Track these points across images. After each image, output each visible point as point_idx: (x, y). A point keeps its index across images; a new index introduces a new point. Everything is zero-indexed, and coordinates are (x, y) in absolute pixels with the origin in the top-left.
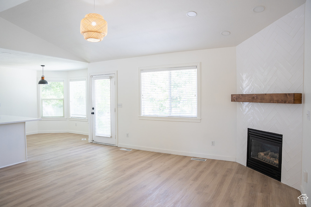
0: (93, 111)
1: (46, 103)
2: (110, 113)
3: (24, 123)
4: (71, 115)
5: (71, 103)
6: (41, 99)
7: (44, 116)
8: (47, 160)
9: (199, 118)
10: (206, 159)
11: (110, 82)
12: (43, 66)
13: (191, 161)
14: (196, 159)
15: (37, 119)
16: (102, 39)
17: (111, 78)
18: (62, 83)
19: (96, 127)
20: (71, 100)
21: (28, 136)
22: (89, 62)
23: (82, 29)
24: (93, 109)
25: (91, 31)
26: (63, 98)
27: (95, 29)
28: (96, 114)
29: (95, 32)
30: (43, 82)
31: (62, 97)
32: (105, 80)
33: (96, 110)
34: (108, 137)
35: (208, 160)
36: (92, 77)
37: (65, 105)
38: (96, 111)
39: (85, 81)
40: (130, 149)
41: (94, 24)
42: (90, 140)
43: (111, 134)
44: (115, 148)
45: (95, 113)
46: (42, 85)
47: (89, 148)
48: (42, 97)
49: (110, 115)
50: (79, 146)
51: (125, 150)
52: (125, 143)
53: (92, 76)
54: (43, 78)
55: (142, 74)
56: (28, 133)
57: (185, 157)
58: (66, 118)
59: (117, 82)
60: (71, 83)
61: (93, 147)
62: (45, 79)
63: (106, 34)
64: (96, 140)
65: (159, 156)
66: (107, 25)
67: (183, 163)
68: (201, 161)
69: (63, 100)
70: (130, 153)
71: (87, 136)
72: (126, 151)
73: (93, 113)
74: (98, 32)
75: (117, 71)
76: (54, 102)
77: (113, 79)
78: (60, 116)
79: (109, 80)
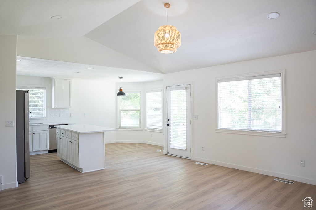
0: (168, 122)
1: (124, 113)
2: (185, 125)
3: (104, 132)
4: (147, 126)
5: (147, 114)
7: (121, 126)
8: (122, 169)
9: (284, 133)
10: (293, 181)
11: (185, 93)
12: (121, 78)
13: (274, 182)
14: (281, 180)
15: (115, 129)
16: (176, 50)
17: (186, 89)
18: (139, 94)
19: (171, 139)
20: (147, 111)
21: (107, 145)
22: (164, 73)
23: (155, 42)
24: (169, 120)
25: (164, 43)
27: (169, 41)
28: (172, 126)
29: (168, 43)
30: (121, 93)
31: (139, 108)
32: (181, 91)
33: (172, 121)
35: (295, 182)
37: (142, 115)
38: (171, 123)
39: (161, 92)
40: (206, 163)
41: (167, 35)
42: (165, 152)
43: (186, 146)
44: (189, 161)
45: (170, 125)
46: (121, 96)
47: (163, 160)
48: (120, 107)
49: (186, 126)
50: (154, 157)
51: (200, 164)
52: (200, 157)
53: (167, 87)
54: (121, 89)
55: (219, 84)
56: (106, 141)
57: (267, 177)
58: (142, 128)
59: (193, 93)
60: (147, 94)
61: (167, 159)
62: (123, 91)
63: (180, 45)
64: (171, 152)
65: (237, 173)
66: (180, 36)
67: (264, 184)
68: (287, 184)
69: (140, 110)
70: (205, 168)
71: (162, 148)
72: (201, 166)
73: (168, 125)
74: (171, 44)
75: (193, 81)
76: (131, 113)
77: (189, 90)
78: (137, 126)
79: (185, 91)
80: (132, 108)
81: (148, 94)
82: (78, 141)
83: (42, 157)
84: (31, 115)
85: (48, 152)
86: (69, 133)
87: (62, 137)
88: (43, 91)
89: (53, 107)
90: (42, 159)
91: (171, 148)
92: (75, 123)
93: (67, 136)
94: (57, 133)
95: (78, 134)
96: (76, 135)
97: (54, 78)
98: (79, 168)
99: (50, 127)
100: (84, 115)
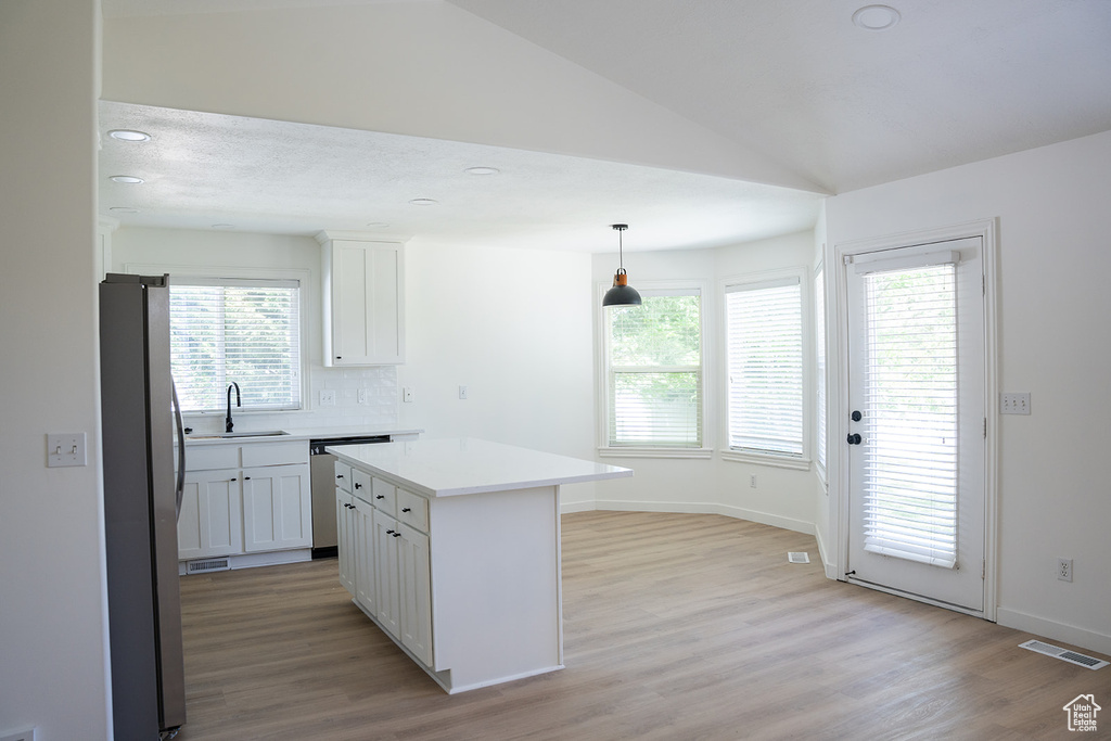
0: (855, 428)
1: (625, 385)
2: (953, 442)
3: (556, 487)
4: (731, 439)
5: (731, 387)
6: (607, 371)
7: (619, 439)
11: (951, 279)
12: (620, 227)
17: (958, 259)
18: (693, 302)
19: (868, 507)
24: (857, 416)
26: (698, 364)
28: (874, 444)
30: (621, 295)
31: (694, 362)
33: (873, 423)
34: (938, 567)
36: (852, 263)
37: (707, 393)
38: (871, 429)
39: (797, 288)
40: (1095, 655)
42: (832, 567)
43: (957, 551)
45: (865, 439)
48: (611, 361)
49: (954, 450)
51: (1056, 652)
53: (848, 259)
54: (620, 278)
58: (710, 448)
59: (999, 279)
60: (730, 298)
62: (630, 284)
64: (869, 572)
69: (698, 373)
71: (809, 542)
72: (1061, 662)
73: (855, 439)
75: (997, 219)
76: (646, 381)
77: (973, 267)
78: (684, 439)
79: (949, 269)
80: (647, 361)
81: (733, 300)
82: (427, 534)
83: (279, 582)
84: (238, 398)
85: (308, 557)
86: (387, 490)
87: (356, 502)
88: (288, 292)
89: (329, 363)
90: (280, 592)
91: (870, 553)
92: (423, 431)
93: (377, 502)
94: (338, 481)
95: (427, 496)
96: (416, 504)
97: (330, 235)
98: (432, 669)
99: (317, 450)
100: (462, 393)
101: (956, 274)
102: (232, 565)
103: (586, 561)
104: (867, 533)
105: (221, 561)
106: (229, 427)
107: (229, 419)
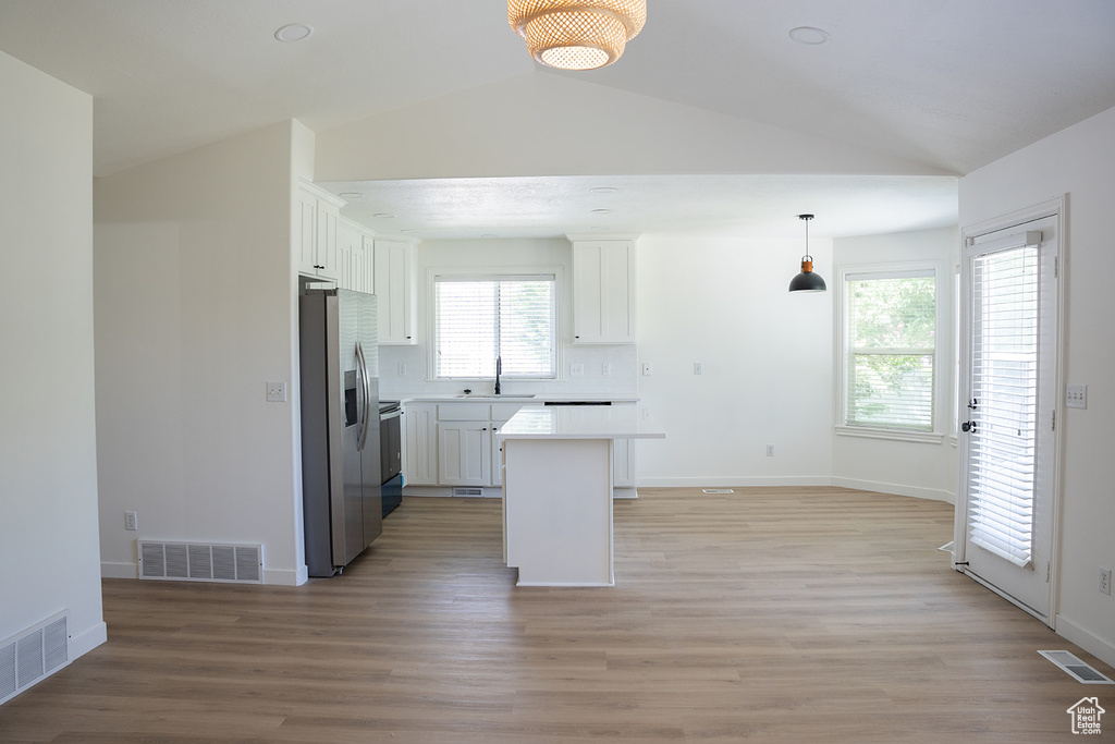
2: (1032, 435)
3: (608, 442)
6: (845, 352)
11: (1035, 261)
12: (806, 217)
17: (1039, 239)
19: (976, 498)
24: (974, 404)
26: (933, 347)
30: (807, 281)
33: (984, 410)
36: (974, 241)
37: (939, 376)
42: (955, 557)
43: (1032, 550)
49: (1032, 443)
53: (970, 241)
54: (806, 265)
59: (1068, 260)
69: (932, 355)
70: (1058, 700)
77: (1050, 249)
79: (1033, 251)
91: (976, 545)
97: (570, 238)
100: (697, 369)
101: (1039, 256)
102: (484, 494)
103: (749, 523)
104: (974, 524)
105: (476, 489)
106: (498, 391)
107: (498, 384)
